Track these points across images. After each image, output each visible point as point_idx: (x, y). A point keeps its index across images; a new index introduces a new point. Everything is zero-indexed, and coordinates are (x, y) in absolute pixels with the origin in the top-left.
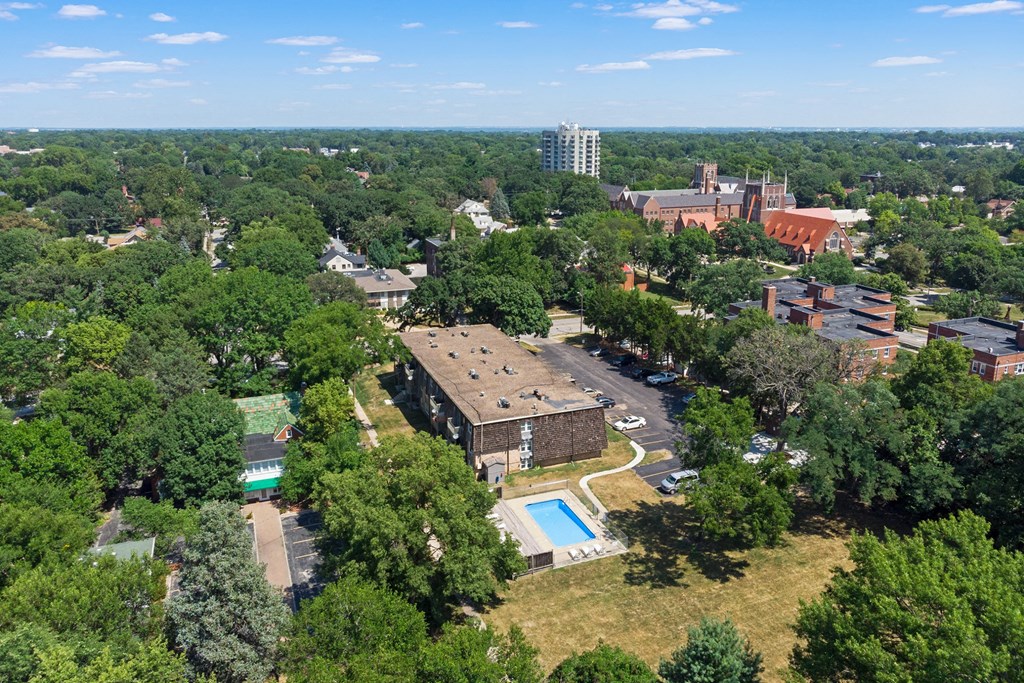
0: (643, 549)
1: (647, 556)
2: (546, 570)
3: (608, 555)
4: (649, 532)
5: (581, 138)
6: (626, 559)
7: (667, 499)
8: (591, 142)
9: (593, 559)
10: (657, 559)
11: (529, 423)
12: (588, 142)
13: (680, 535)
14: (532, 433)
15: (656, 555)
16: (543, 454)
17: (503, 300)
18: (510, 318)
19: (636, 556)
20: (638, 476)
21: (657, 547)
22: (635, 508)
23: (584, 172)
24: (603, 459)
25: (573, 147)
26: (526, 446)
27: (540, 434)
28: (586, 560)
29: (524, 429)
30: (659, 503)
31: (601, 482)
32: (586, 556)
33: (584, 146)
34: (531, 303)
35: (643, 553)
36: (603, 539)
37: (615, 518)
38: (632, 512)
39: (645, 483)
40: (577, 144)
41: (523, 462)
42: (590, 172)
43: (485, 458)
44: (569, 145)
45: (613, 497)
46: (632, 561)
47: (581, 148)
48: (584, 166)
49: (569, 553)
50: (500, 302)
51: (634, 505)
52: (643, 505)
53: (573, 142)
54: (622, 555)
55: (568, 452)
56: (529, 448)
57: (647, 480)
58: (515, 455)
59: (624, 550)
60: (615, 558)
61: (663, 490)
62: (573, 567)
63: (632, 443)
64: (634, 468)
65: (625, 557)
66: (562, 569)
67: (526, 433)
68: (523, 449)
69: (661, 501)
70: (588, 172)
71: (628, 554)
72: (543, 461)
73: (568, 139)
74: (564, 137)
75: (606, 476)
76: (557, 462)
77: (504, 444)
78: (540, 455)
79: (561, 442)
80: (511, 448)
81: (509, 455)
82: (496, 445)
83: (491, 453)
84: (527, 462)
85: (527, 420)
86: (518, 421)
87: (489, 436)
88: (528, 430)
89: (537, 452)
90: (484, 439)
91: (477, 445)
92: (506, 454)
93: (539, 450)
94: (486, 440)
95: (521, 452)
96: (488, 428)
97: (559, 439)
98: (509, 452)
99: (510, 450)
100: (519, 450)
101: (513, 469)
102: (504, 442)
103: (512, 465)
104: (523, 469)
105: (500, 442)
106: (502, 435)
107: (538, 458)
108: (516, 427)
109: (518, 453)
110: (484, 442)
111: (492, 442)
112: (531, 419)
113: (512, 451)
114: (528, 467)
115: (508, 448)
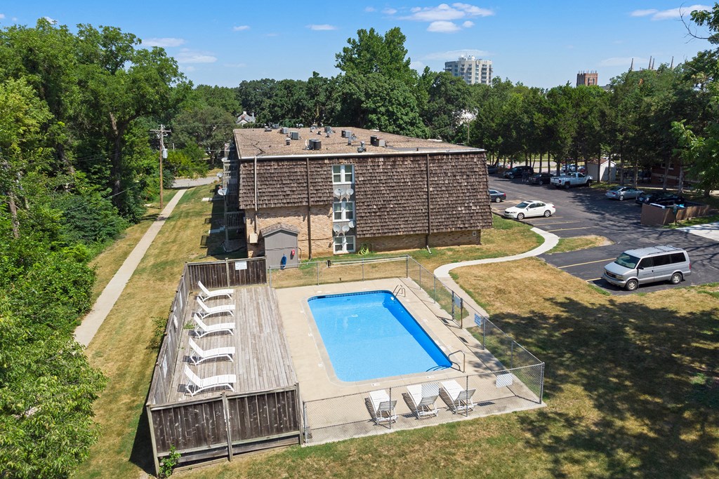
0: (589, 403)
1: (605, 424)
2: (279, 449)
3: (482, 414)
4: (597, 360)
5: (477, 66)
6: (538, 432)
7: (621, 298)
8: (486, 69)
9: (434, 423)
10: (640, 436)
11: (348, 168)
12: (483, 69)
13: (695, 372)
14: (353, 187)
15: (633, 425)
16: (372, 228)
17: (368, 96)
18: (374, 117)
19: (569, 423)
20: (550, 265)
21: (630, 399)
22: (552, 311)
23: (480, 82)
24: (484, 246)
25: (471, 74)
26: (344, 211)
27: (369, 188)
28: (416, 425)
29: (338, 178)
30: (607, 303)
31: (476, 272)
32: (414, 414)
33: (480, 73)
34: (401, 100)
35: (592, 415)
36: (470, 370)
37: (505, 327)
38: (544, 317)
39: (566, 274)
40: (473, 71)
41: (339, 240)
42: (485, 82)
43: (265, 223)
44: (467, 72)
45: (500, 291)
46: (557, 440)
47: (477, 74)
48: (480, 77)
49: (368, 403)
50: (363, 99)
51: (547, 304)
52: (570, 305)
53: (470, 69)
54: (524, 419)
55: (420, 227)
56: (349, 215)
57: (569, 270)
58: (323, 225)
59: (531, 403)
60: (504, 424)
61: (610, 283)
62: (368, 446)
63: (534, 229)
64: (542, 255)
65: (534, 425)
66: (327, 449)
67: (342, 187)
68: (338, 216)
69: (611, 301)
70: (482, 82)
71: (542, 414)
72: (374, 239)
73: (466, 67)
74: (463, 66)
75: (486, 265)
76: (402, 245)
77: (301, 200)
78: (368, 229)
79: (407, 209)
80: (314, 210)
81: (312, 224)
82: (285, 201)
83: (276, 216)
84: (345, 240)
85: (344, 161)
86: (326, 161)
87: (271, 182)
88: (346, 181)
89: (362, 222)
90: (260, 187)
91: (247, 197)
92: (306, 221)
93: (365, 218)
94: (264, 190)
95: (334, 221)
96: (268, 168)
97: (403, 202)
98: (311, 219)
99: (313, 214)
100: (329, 217)
101: (320, 250)
102: (299, 196)
103: (318, 243)
104: (339, 252)
105: (293, 196)
106: (296, 185)
107: (364, 232)
108: (323, 172)
109: (329, 222)
110: (260, 192)
111: (276, 194)
112: (351, 160)
113: (316, 217)
114: (348, 249)
115: (309, 210)
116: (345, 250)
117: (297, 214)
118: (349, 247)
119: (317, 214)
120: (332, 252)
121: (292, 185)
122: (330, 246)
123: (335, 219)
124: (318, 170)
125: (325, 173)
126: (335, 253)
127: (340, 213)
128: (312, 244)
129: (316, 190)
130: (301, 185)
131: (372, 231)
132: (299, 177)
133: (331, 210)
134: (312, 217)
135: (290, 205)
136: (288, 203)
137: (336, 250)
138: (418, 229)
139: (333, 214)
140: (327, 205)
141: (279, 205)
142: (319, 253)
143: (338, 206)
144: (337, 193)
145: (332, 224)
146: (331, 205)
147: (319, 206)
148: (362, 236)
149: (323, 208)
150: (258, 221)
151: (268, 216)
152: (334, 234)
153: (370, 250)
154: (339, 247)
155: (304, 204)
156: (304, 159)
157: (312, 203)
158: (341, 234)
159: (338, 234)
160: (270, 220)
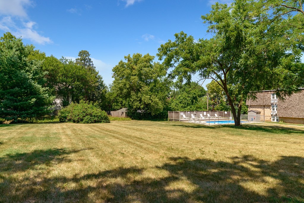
27: (282, 101)
41: (274, 118)
58: (268, 112)
67: (274, 100)
72: (285, 118)
76: (296, 122)
77: (261, 103)
79: (296, 108)
81: (265, 111)
83: (255, 108)
84: (276, 118)
85: (275, 92)
86: (270, 92)
88: (276, 98)
89: (279, 111)
90: (251, 99)
91: (248, 102)
92: (263, 110)
96: (254, 94)
97: (295, 106)
100: (270, 109)
101: (267, 120)
103: (267, 117)
104: (274, 121)
105: (259, 102)
106: (260, 99)
109: (270, 111)
110: (251, 101)
111: (255, 101)
116: (275, 121)
117: (261, 108)
118: (277, 120)
120: (271, 121)
122: (270, 119)
124: (267, 95)
125: (269, 96)
126: (272, 121)
127: (274, 109)
128: (265, 117)
129: (266, 101)
130: (262, 99)
131: (282, 115)
132: (261, 97)
133: (271, 107)
134: (265, 109)
136: (258, 104)
137: (273, 121)
138: (300, 116)
139: (272, 109)
140: (270, 106)
141: (255, 105)
142: (267, 121)
143: (273, 107)
144: (272, 102)
145: (271, 112)
146: (271, 106)
147: (267, 106)
148: (278, 116)
149: (268, 106)
150: (251, 109)
151: (254, 108)
152: (272, 115)
153: (283, 122)
154: (274, 120)
155: (262, 105)
156: (263, 92)
157: (264, 105)
158: (274, 116)
159: (273, 115)
160: (254, 109)
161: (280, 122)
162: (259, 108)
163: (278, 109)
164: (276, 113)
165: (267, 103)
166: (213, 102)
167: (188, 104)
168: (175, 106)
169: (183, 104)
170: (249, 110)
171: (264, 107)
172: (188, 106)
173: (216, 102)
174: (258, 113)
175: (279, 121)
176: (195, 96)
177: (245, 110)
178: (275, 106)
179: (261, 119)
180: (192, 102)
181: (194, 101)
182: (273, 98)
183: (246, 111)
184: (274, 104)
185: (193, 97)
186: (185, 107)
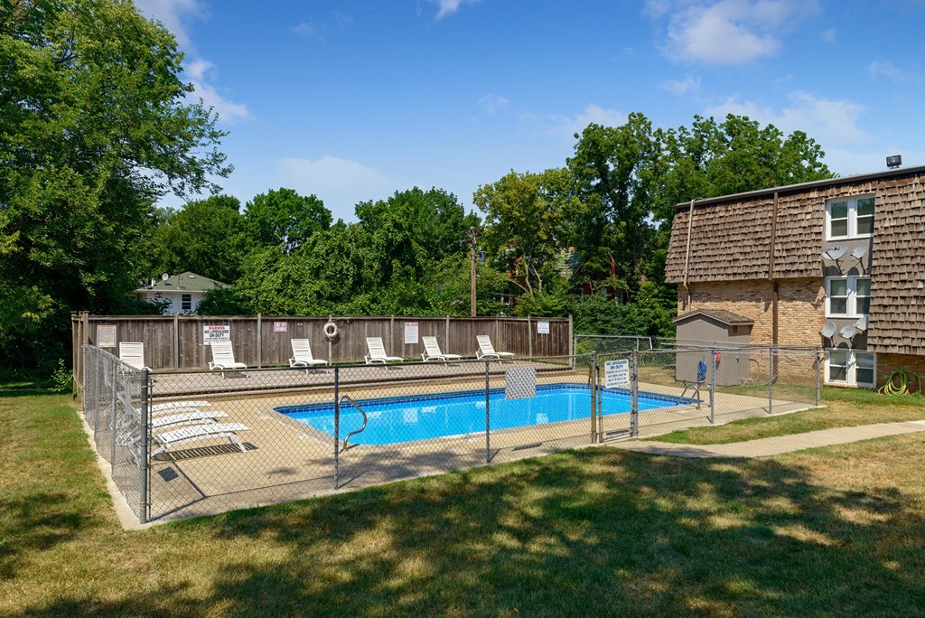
11: (864, 205)
14: (872, 242)
16: (908, 334)
26: (852, 299)
29: (841, 228)
41: (839, 358)
56: (864, 306)
58: (802, 321)
67: (848, 244)
68: (840, 305)
72: (914, 360)
77: (755, 269)
78: (899, 334)
80: (785, 291)
81: (780, 316)
82: (729, 271)
83: (720, 299)
84: (853, 359)
85: (851, 190)
86: (814, 195)
87: (712, 240)
88: (860, 232)
89: (883, 317)
90: (694, 248)
91: (677, 264)
92: (770, 311)
93: (892, 310)
94: (700, 253)
95: (828, 314)
96: (711, 216)
98: (780, 308)
99: (784, 298)
100: (816, 306)
101: (796, 371)
102: (754, 262)
103: (791, 355)
104: (838, 383)
105: (744, 263)
106: (751, 243)
107: (887, 342)
108: (803, 216)
109: (815, 316)
110: (694, 257)
111: (717, 259)
112: (870, 186)
113: (790, 304)
114: (858, 380)
115: (776, 290)
116: (851, 380)
117: (754, 297)
118: (863, 375)
119: (792, 299)
120: (822, 381)
121: (746, 243)
122: (816, 366)
123: (832, 312)
124: (796, 212)
125: (809, 216)
126: (827, 382)
127: (844, 301)
128: (780, 356)
129: (787, 250)
130: (761, 242)
131: (907, 342)
132: (758, 229)
133: (822, 293)
134: (782, 305)
135: (738, 278)
136: (735, 274)
137: (832, 378)
139: (828, 301)
140: (812, 280)
141: (719, 278)
142: (794, 377)
143: (838, 286)
144: (829, 257)
145: (824, 320)
146: (820, 281)
147: (792, 281)
148: (879, 350)
149: (805, 287)
150: (694, 306)
151: (709, 298)
152: (827, 342)
153: (912, 389)
154: (839, 373)
155: (761, 276)
156: (770, 196)
157: (776, 276)
158: (843, 345)
159: (837, 342)
160: (710, 306)
161: (889, 386)
162: (741, 298)
163: (877, 302)
164: (862, 326)
165: (800, 264)
166: (506, 276)
167: (359, 284)
168: (279, 291)
169: (328, 278)
170: (680, 312)
171: (775, 289)
172: (354, 290)
173: (521, 279)
174: (740, 328)
175: (881, 384)
176: (399, 238)
177: (653, 318)
178: (852, 280)
179: (753, 369)
180: (387, 269)
181: (396, 263)
182: (839, 227)
183: (657, 321)
184: (846, 268)
185: (390, 242)
186: (336, 299)
